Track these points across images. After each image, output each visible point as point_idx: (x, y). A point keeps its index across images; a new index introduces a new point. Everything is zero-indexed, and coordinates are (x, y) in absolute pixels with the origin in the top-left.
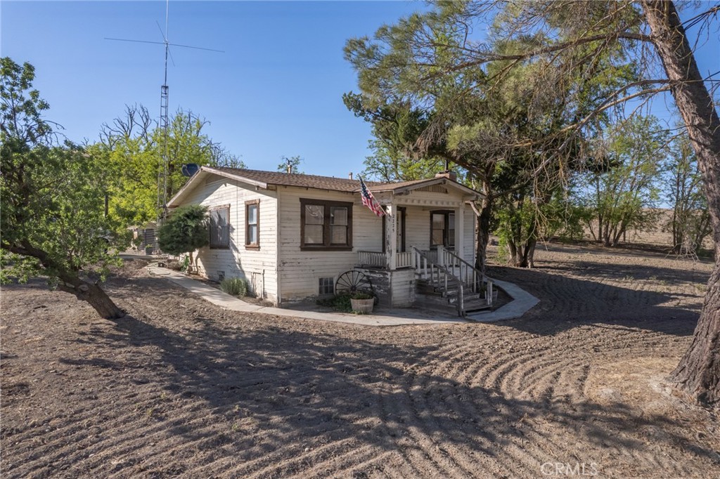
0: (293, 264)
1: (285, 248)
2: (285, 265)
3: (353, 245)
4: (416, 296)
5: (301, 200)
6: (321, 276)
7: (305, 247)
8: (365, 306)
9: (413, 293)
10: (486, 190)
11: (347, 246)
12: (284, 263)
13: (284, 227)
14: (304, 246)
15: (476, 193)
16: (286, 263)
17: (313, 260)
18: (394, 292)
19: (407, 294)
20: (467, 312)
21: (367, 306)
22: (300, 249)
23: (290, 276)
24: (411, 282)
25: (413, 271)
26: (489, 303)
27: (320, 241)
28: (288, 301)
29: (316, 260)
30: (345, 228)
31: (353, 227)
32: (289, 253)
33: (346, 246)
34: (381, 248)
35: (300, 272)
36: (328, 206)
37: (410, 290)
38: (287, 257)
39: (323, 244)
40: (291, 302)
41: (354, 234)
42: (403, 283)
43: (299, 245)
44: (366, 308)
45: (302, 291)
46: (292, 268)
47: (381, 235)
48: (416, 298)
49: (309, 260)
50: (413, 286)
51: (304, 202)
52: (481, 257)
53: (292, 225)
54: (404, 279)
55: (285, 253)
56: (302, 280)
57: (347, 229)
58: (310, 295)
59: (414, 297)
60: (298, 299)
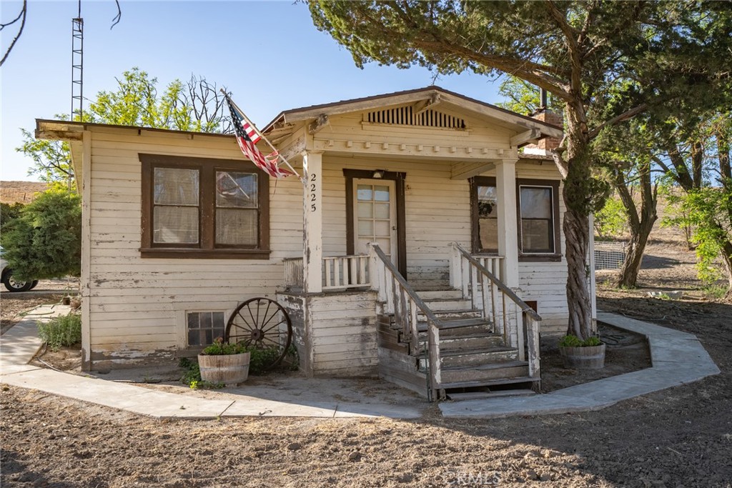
0: (123, 284)
1: (103, 252)
2: (102, 285)
3: (272, 247)
4: (380, 351)
5: (142, 157)
6: (192, 309)
7: (152, 249)
8: (217, 369)
9: (373, 344)
10: (572, 120)
11: (260, 250)
12: (99, 282)
13: (101, 210)
14: (148, 249)
15: (531, 123)
16: (105, 280)
17: (170, 276)
18: (317, 341)
19: (357, 346)
20: (449, 391)
21: (224, 369)
22: (139, 254)
23: (113, 308)
24: (365, 322)
25: (370, 296)
26: (531, 373)
27: (194, 239)
28: (110, 357)
29: (179, 276)
30: (255, 213)
31: (272, 212)
32: (113, 261)
33: (256, 250)
34: (345, 248)
35: (140, 300)
36: (208, 170)
37: (365, 338)
38: (107, 269)
39: (199, 245)
40: (118, 361)
41: (272, 226)
42: (343, 323)
43: (139, 245)
44: (221, 375)
45: (147, 338)
46: (119, 292)
47: (344, 228)
48: (380, 357)
49: (161, 276)
50: (370, 330)
51: (150, 163)
52: (575, 270)
53: (119, 206)
54: (344, 315)
55: (99, 261)
56: (144, 316)
57: (259, 215)
58: (164, 346)
59: (374, 354)
60: (136, 354)
